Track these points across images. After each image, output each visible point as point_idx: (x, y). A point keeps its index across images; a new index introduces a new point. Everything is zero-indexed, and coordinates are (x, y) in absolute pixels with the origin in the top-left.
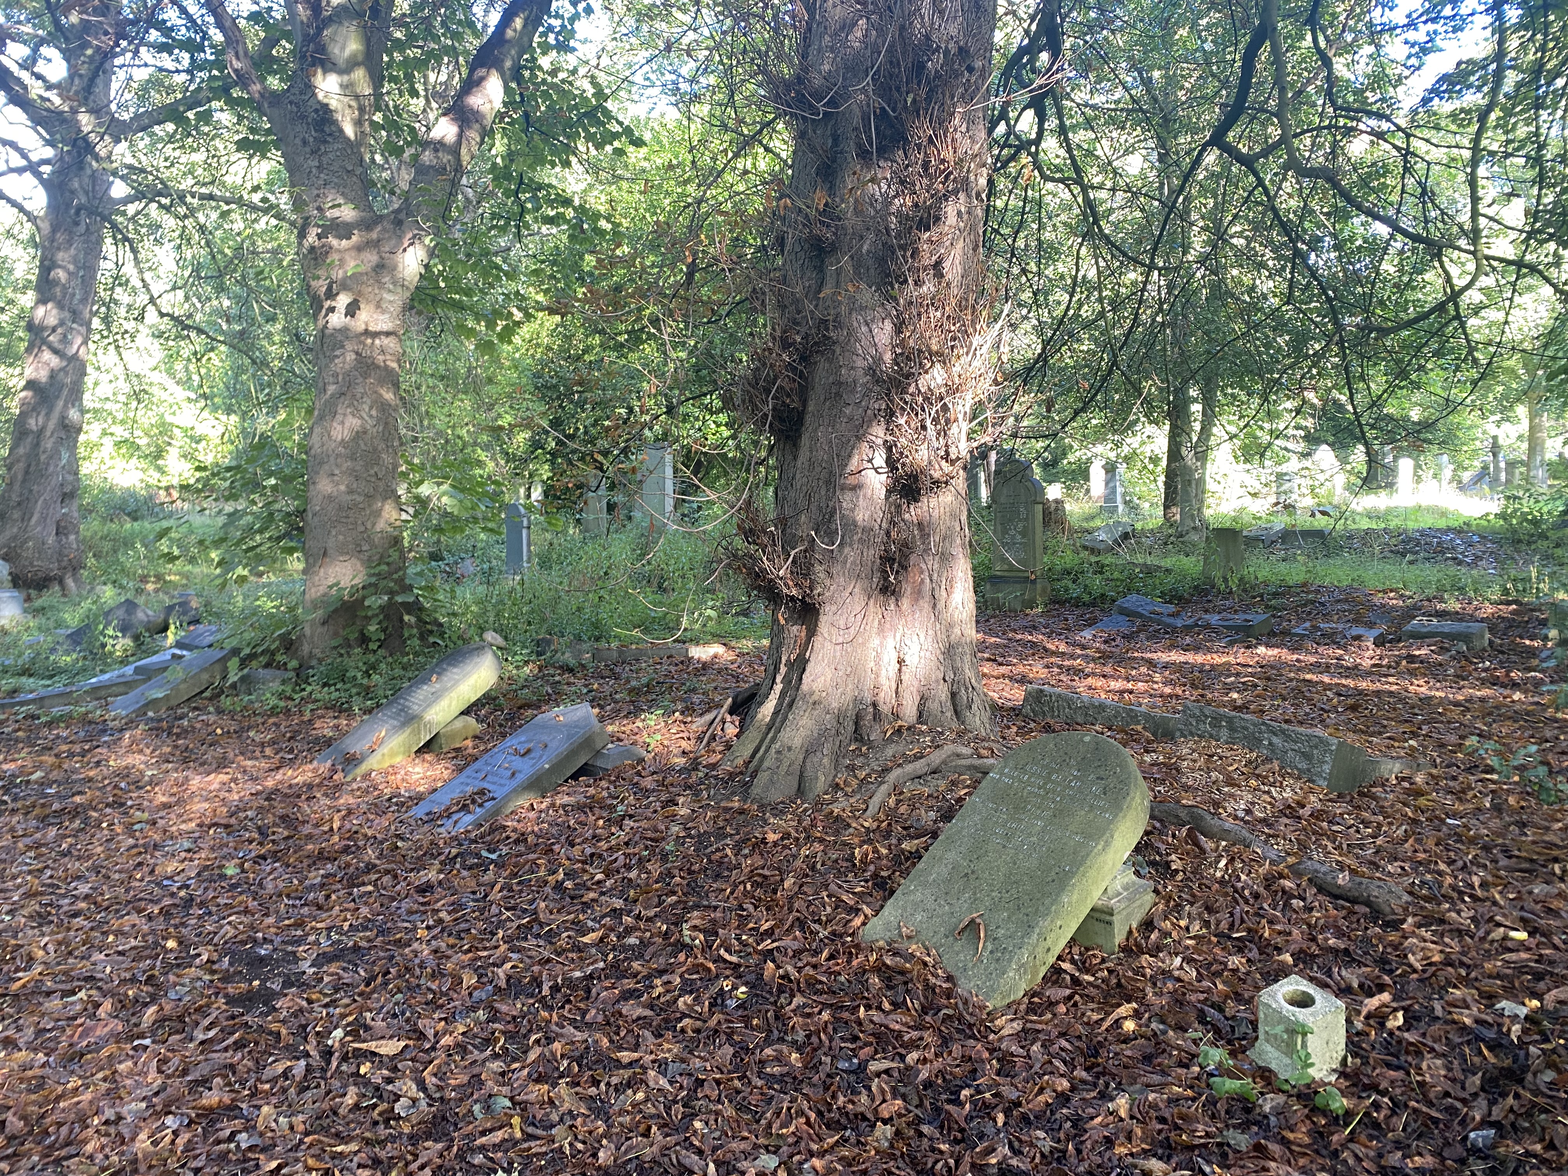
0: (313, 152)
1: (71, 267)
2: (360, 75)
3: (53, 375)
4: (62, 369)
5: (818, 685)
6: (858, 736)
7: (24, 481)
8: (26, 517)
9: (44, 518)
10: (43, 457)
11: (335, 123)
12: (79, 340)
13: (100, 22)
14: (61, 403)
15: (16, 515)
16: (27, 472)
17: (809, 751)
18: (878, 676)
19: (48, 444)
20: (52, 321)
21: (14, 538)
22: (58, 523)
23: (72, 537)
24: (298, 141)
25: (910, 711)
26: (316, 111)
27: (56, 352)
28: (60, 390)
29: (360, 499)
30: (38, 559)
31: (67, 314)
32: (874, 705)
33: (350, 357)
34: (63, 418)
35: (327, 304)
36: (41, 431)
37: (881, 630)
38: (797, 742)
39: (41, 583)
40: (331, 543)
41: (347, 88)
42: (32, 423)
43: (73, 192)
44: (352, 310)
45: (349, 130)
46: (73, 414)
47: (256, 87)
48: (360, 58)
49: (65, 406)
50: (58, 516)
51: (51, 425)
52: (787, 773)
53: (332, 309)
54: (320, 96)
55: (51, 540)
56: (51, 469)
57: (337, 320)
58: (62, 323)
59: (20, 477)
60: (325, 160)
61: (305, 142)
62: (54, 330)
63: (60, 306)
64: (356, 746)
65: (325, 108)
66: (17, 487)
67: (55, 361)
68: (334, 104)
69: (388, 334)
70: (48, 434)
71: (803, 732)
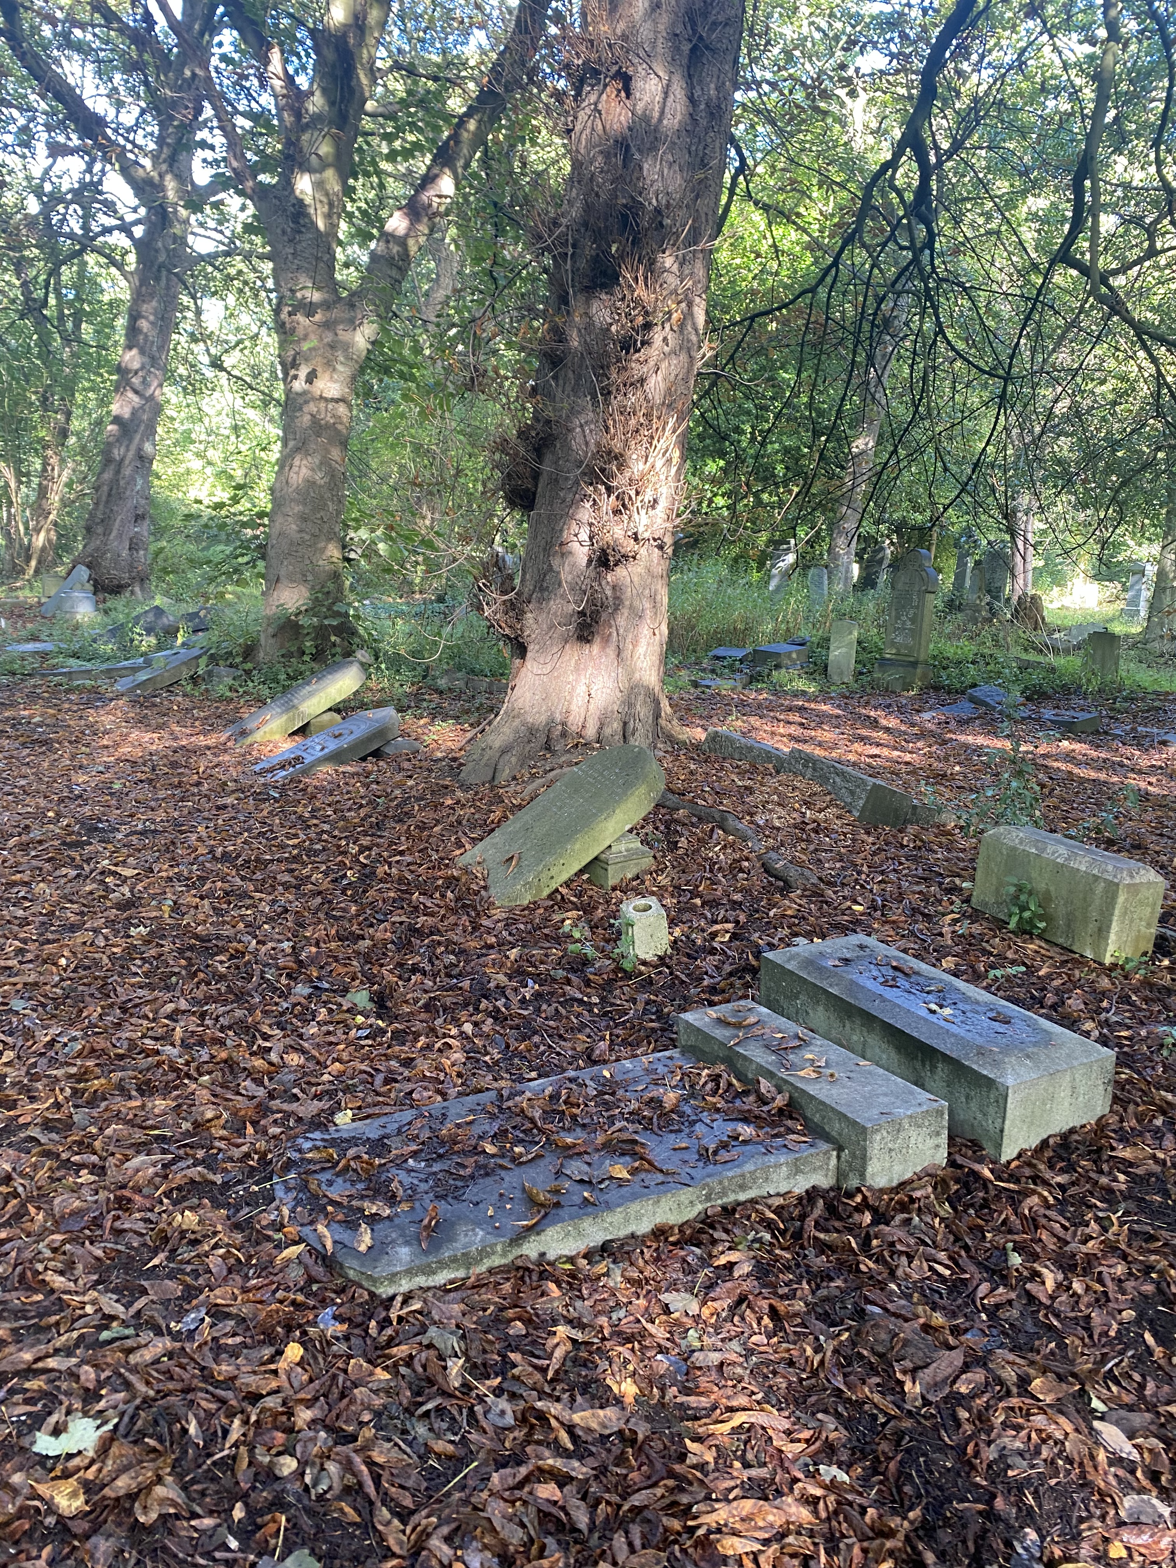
0: (290, 241)
1: (152, 318)
2: (330, 174)
3: (134, 412)
4: (142, 407)
5: (519, 704)
6: (548, 746)
7: (107, 502)
8: (107, 533)
9: (120, 535)
10: (122, 483)
11: (308, 215)
12: (155, 383)
13: (182, 98)
14: (138, 437)
15: (100, 530)
16: (109, 495)
17: (504, 751)
18: (570, 703)
19: (127, 471)
20: (136, 365)
21: (97, 549)
22: (131, 539)
23: (142, 552)
24: (279, 231)
25: (591, 732)
26: (294, 205)
27: (136, 392)
28: (138, 426)
29: (307, 537)
30: (115, 568)
31: (146, 360)
32: (564, 724)
33: (307, 418)
34: (140, 449)
35: (292, 372)
36: (122, 460)
37: (577, 669)
38: (497, 744)
39: (116, 589)
40: (283, 573)
41: (319, 185)
42: (116, 453)
43: (157, 251)
44: (311, 378)
45: (321, 224)
46: (148, 447)
47: (250, 184)
48: (330, 159)
49: (142, 441)
50: (131, 534)
51: (131, 454)
52: (486, 765)
53: (295, 377)
54: (298, 192)
55: (125, 553)
56: (128, 493)
57: (299, 385)
58: (142, 368)
59: (104, 498)
60: (299, 247)
61: (284, 232)
62: (136, 373)
63: (142, 352)
64: (251, 725)
65: (301, 201)
66: (101, 507)
67: (136, 399)
68: (308, 200)
69: (337, 401)
70: (127, 462)
71: (502, 737)
